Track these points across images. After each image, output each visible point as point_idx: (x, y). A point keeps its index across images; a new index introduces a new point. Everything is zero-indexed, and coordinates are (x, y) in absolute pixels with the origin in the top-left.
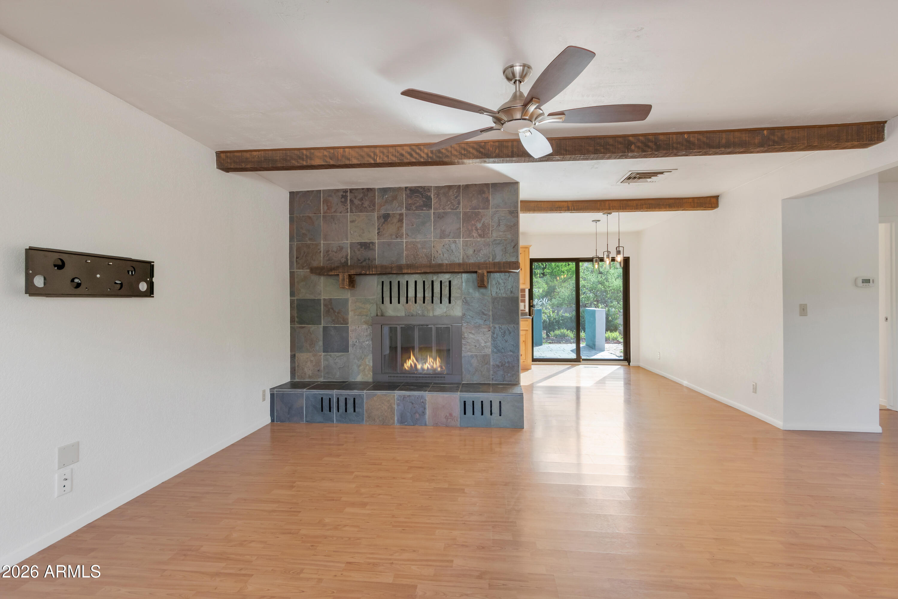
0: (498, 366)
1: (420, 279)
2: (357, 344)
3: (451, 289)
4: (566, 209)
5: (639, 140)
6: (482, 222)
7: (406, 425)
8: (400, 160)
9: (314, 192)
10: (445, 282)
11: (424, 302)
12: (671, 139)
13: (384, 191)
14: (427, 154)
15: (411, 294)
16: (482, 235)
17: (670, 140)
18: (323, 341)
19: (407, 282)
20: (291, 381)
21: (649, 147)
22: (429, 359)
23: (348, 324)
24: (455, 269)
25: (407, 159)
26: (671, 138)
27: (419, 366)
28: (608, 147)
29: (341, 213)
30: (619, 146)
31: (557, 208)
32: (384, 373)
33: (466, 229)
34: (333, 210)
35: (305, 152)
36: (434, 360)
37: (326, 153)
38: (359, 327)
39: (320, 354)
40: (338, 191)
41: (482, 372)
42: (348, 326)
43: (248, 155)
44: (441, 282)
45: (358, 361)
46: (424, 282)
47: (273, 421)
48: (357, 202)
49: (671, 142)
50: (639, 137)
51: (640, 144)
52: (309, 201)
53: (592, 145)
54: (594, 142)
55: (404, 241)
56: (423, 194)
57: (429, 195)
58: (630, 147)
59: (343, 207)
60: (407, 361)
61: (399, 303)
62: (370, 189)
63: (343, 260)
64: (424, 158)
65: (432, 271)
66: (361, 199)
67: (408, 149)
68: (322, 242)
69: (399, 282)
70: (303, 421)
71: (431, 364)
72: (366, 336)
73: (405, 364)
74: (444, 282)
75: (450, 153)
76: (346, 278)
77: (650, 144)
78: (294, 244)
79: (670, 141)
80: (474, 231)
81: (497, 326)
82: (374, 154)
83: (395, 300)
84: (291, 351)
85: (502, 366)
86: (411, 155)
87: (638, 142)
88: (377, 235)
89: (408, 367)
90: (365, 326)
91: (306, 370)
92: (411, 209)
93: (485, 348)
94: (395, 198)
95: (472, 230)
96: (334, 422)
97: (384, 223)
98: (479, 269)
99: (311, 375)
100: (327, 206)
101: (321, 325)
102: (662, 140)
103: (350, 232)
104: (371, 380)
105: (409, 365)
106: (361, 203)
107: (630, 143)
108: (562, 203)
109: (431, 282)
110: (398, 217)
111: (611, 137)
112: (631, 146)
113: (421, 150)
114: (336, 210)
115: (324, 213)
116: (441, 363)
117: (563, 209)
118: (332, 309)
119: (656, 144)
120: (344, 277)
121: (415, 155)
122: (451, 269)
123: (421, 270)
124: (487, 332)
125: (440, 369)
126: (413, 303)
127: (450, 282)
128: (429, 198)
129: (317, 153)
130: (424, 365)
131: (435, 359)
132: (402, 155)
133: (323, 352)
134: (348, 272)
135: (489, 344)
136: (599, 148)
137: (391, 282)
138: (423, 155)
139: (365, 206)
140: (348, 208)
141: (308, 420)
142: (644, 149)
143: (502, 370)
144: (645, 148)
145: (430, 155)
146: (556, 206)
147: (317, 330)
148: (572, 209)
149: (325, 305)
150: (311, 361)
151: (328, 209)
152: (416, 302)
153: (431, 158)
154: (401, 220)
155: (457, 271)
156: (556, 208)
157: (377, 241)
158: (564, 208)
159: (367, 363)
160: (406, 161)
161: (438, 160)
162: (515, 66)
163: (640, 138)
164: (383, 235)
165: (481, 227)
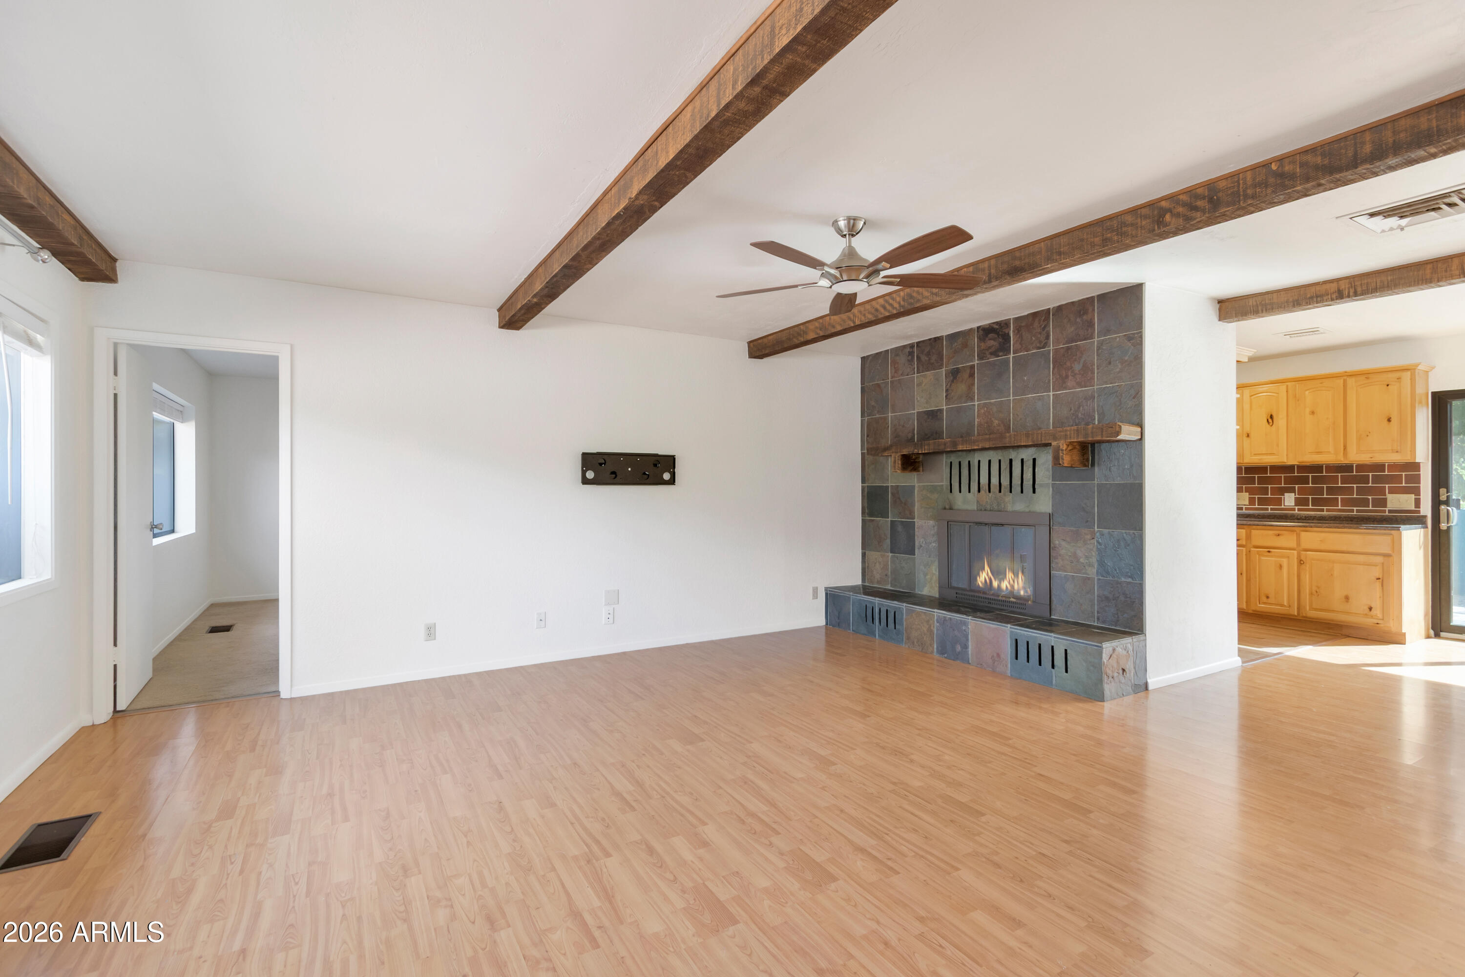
0: (1107, 598)
1: (994, 456)
2: (923, 545)
3: (1036, 471)
4: (1334, 296)
5: (1178, 202)
6: (1082, 360)
7: (946, 658)
8: (875, 316)
9: (883, 354)
10: (1028, 460)
11: (1000, 491)
12: (1241, 182)
13: (953, 337)
14: (899, 303)
15: (984, 480)
16: (1083, 383)
17: (1239, 184)
18: (891, 539)
19: (979, 461)
20: (862, 585)
21: (1195, 209)
22: (1009, 573)
23: (914, 519)
24: (1021, 442)
25: (882, 314)
26: (1242, 179)
27: (995, 584)
28: (1124, 229)
29: (908, 375)
30: (1144, 223)
31: (1312, 298)
32: (951, 588)
33: (1058, 377)
34: (900, 372)
35: (802, 327)
36: (1014, 576)
37: (817, 324)
38: (925, 523)
39: (888, 554)
40: (904, 347)
41: (1081, 605)
42: (914, 522)
43: (765, 340)
44: (1022, 460)
45: (925, 568)
46: (1000, 461)
47: (827, 624)
48: (924, 358)
49: (1241, 186)
50: (1178, 197)
51: (1180, 209)
52: (878, 365)
53: (1099, 234)
54: (1101, 228)
55: (976, 403)
56: (999, 332)
57: (1007, 332)
58: (1163, 219)
59: (910, 367)
60: (981, 573)
61: (969, 492)
62: (937, 337)
63: (910, 436)
64: (896, 308)
65: (991, 446)
66: (928, 354)
67: (881, 301)
68: (890, 414)
69: (969, 462)
70: (850, 630)
71: (1011, 582)
72: (933, 535)
73: (978, 578)
74: (1026, 460)
75: (921, 296)
76: (898, 459)
77: (1200, 203)
78: (865, 419)
79: (1239, 186)
80: (1070, 378)
81: (1106, 531)
82: (854, 316)
83: (965, 487)
84: (862, 549)
85: (1114, 600)
86: (885, 308)
87: (1176, 206)
88: (946, 399)
89: (981, 582)
90: (931, 523)
91: (875, 573)
92: (985, 357)
93: (1086, 567)
94: (965, 345)
95: (1067, 377)
96: (875, 636)
97: (953, 381)
98: (1055, 439)
99: (879, 579)
100: (895, 368)
101: (888, 518)
102: (1224, 188)
103: (917, 399)
104: (937, 596)
105: (983, 581)
106: (928, 359)
107: (1163, 212)
108: (1325, 287)
109: (1008, 462)
110: (968, 371)
111: (1129, 212)
112: (1165, 216)
113: (893, 299)
114: (903, 373)
115: (892, 377)
116: (1024, 583)
117: (1325, 298)
118: (899, 498)
119: (1211, 200)
120: (895, 458)
121: (888, 307)
122: (1016, 442)
123: (978, 446)
124: (1090, 540)
125: (1024, 593)
126: (986, 492)
127: (1034, 460)
128: (1006, 338)
129: (811, 326)
130: (1002, 582)
131: (1016, 575)
132: (877, 310)
133: (891, 553)
134: (900, 452)
135: (1094, 560)
136: (1109, 235)
137: (960, 463)
138: (896, 305)
139: (932, 361)
140: (915, 368)
141: (854, 629)
142: (1189, 216)
143: (1114, 606)
144: (1189, 213)
145: (902, 303)
146: (1308, 296)
147: (885, 523)
148: (1351, 294)
149: (893, 494)
150: (880, 563)
151: (895, 372)
152: (990, 491)
153: (903, 306)
154: (972, 375)
155: (1024, 444)
156: (1310, 298)
157: (945, 408)
158: (1328, 295)
159: (934, 572)
160: (880, 316)
161: (909, 307)
162: (839, 221)
163: (1181, 197)
164: (952, 398)
165: (1081, 369)
